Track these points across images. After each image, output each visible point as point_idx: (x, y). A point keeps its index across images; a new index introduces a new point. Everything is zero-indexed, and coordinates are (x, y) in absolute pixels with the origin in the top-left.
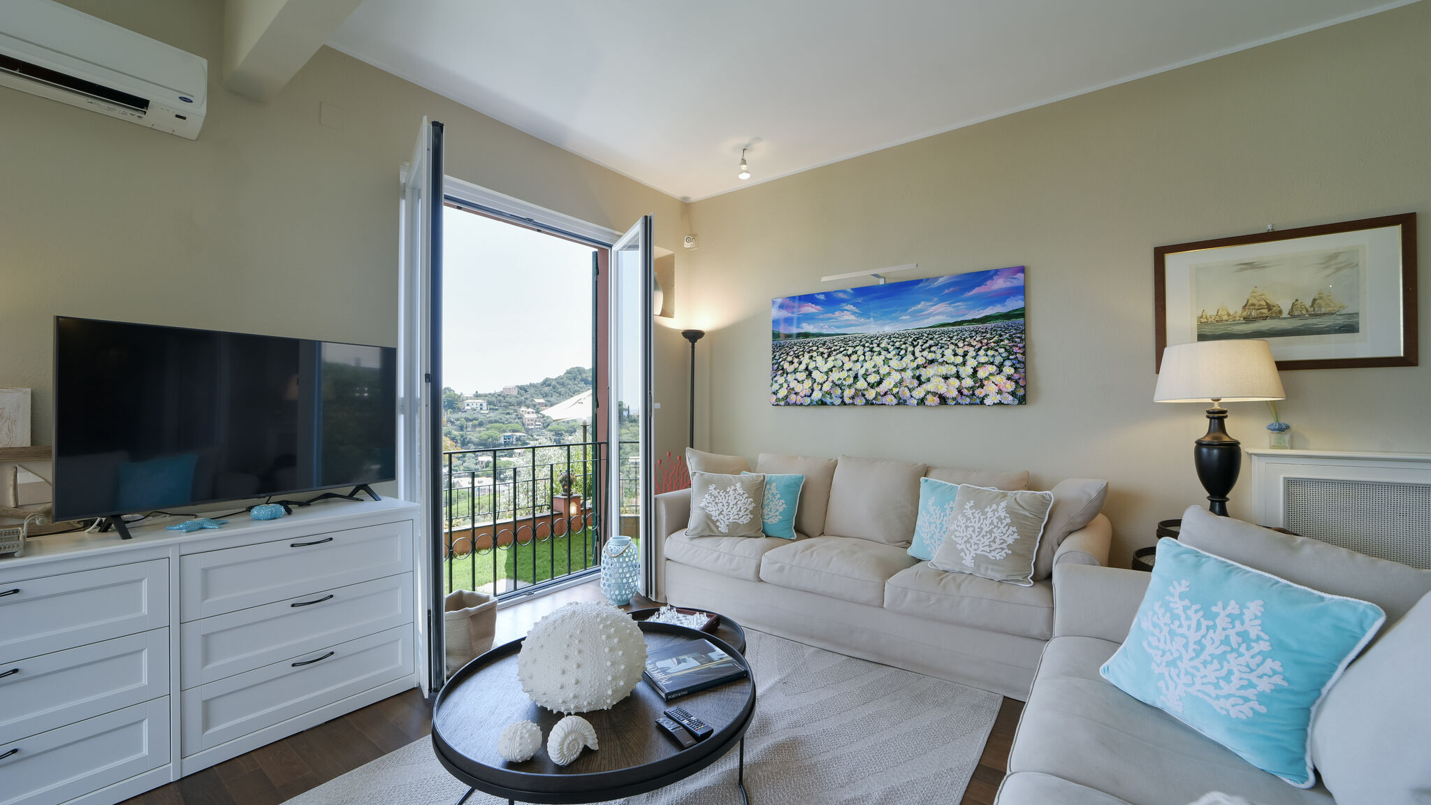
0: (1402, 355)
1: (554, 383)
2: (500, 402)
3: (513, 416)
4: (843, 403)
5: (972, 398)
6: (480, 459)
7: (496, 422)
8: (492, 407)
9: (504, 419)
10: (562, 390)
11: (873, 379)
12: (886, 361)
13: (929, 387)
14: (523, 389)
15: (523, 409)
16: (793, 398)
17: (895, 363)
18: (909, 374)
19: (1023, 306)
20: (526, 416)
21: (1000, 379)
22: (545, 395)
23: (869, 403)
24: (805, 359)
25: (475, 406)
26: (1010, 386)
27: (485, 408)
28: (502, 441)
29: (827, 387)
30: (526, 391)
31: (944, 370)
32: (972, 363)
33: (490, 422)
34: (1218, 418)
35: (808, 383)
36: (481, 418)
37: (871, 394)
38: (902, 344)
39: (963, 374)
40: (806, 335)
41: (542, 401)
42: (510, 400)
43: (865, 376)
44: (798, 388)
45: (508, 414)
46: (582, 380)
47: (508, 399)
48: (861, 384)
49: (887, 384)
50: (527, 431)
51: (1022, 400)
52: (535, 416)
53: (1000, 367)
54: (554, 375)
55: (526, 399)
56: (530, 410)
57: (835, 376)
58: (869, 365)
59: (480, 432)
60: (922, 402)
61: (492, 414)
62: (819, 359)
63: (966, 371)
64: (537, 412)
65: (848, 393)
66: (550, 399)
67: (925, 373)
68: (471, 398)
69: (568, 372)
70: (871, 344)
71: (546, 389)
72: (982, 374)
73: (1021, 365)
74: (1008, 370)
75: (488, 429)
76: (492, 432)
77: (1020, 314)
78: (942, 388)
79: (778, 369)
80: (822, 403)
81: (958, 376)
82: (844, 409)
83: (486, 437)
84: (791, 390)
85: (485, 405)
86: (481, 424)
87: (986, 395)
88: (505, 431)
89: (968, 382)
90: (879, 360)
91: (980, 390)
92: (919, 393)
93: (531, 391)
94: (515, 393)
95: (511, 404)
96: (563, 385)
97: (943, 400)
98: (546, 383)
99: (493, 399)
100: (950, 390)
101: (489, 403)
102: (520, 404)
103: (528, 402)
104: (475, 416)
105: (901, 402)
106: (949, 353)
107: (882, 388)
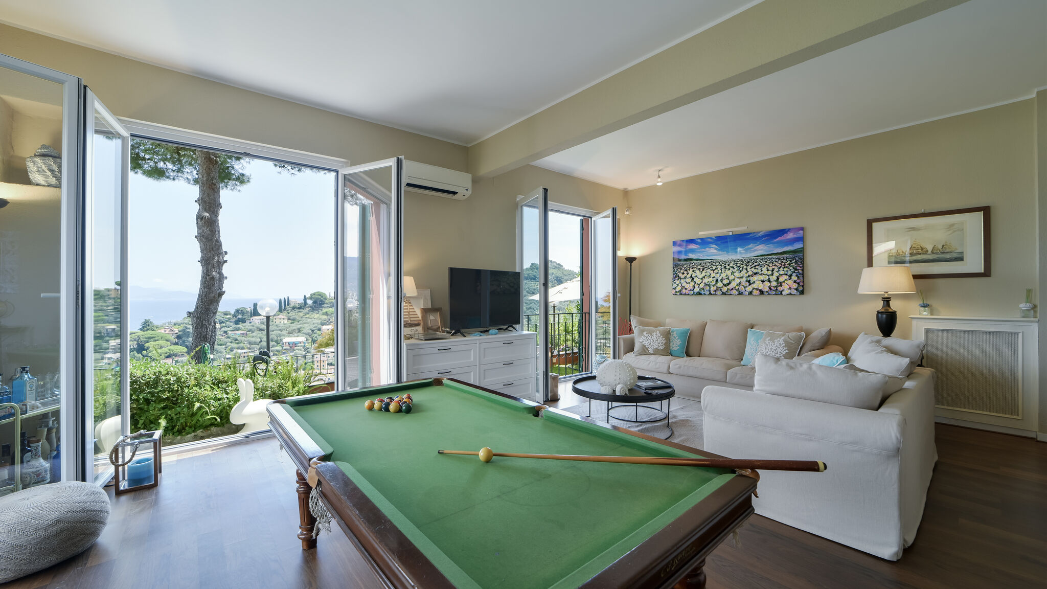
0: (983, 272)
4: (710, 294)
5: (776, 291)
11: (726, 282)
12: (733, 273)
13: (754, 286)
16: (684, 291)
17: (737, 274)
18: (744, 279)
19: (802, 247)
21: (789, 282)
23: (723, 294)
24: (691, 272)
26: (795, 286)
29: (702, 286)
31: (762, 278)
32: (776, 274)
34: (887, 301)
35: (692, 284)
37: (725, 289)
38: (741, 265)
39: (771, 280)
40: (691, 260)
43: (722, 280)
44: (687, 286)
48: (720, 284)
49: (733, 285)
51: (802, 293)
53: (790, 276)
57: (706, 280)
58: (723, 275)
60: (751, 293)
62: (698, 272)
63: (774, 278)
65: (713, 289)
67: (752, 279)
70: (725, 265)
72: (781, 280)
73: (802, 275)
74: (794, 278)
77: (801, 251)
78: (761, 286)
79: (676, 277)
80: (699, 294)
81: (769, 281)
82: (711, 296)
84: (683, 287)
87: (783, 290)
89: (774, 284)
90: (729, 273)
91: (780, 287)
92: (749, 289)
97: (762, 292)
100: (765, 287)
105: (740, 293)
106: (764, 269)
107: (730, 287)
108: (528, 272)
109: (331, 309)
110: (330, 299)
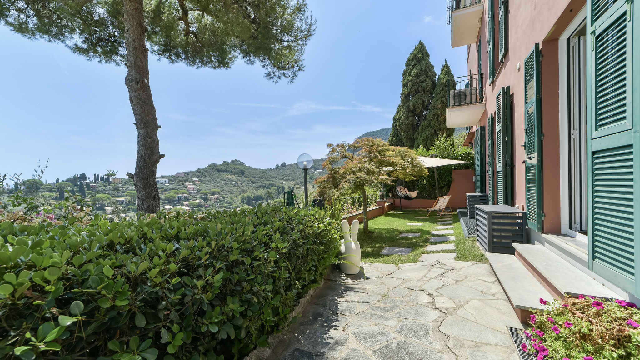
1: (202, 171)
2: (175, 179)
3: (182, 186)
6: (166, 207)
7: (173, 189)
8: (171, 182)
9: (177, 188)
10: (206, 174)
14: (187, 174)
15: (187, 183)
20: (189, 186)
22: (198, 177)
25: (162, 182)
27: (167, 182)
28: (177, 198)
30: (188, 175)
33: (171, 189)
36: (166, 187)
41: (197, 179)
42: (180, 179)
45: (180, 185)
46: (216, 170)
47: (179, 178)
50: (190, 194)
52: (193, 186)
54: (202, 167)
55: (189, 178)
56: (191, 183)
59: (165, 194)
61: (171, 186)
64: (195, 185)
66: (200, 178)
68: (160, 178)
69: (209, 166)
71: (198, 174)
75: (169, 193)
76: (172, 194)
83: (169, 196)
85: (167, 181)
86: (166, 190)
88: (178, 194)
93: (191, 174)
94: (182, 175)
95: (180, 181)
96: (207, 172)
98: (198, 171)
99: (172, 178)
101: (170, 180)
102: (185, 181)
103: (189, 180)
104: (163, 186)
108: (221, 167)
109: (47, 193)
110: (47, 185)
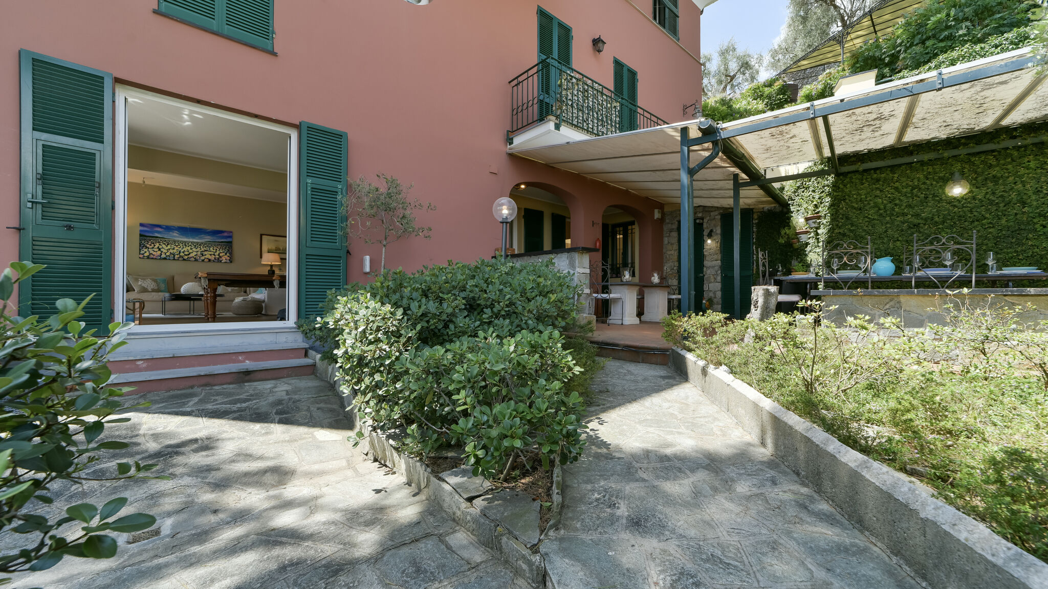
4: (174, 259)
5: (219, 260)
11: (186, 253)
12: (191, 249)
13: (205, 257)
17: (194, 249)
18: (199, 253)
19: (231, 240)
21: (226, 256)
23: (184, 260)
24: (157, 245)
26: (229, 258)
29: (168, 254)
31: (210, 253)
32: (218, 252)
34: (271, 266)
35: (160, 252)
38: (196, 245)
40: (157, 237)
43: (183, 252)
44: (155, 253)
48: (182, 254)
49: (191, 255)
51: (231, 262)
53: (226, 253)
57: (170, 251)
58: (185, 249)
60: (203, 261)
62: (164, 246)
63: (217, 253)
65: (176, 256)
67: (204, 253)
70: (185, 244)
72: (221, 255)
73: (232, 253)
74: (228, 254)
77: (231, 242)
78: (209, 257)
79: (144, 246)
80: (166, 258)
81: (214, 255)
82: (175, 261)
84: (151, 254)
87: (223, 260)
89: (218, 256)
90: (189, 248)
91: (221, 258)
92: (203, 258)
97: (210, 260)
100: (212, 258)
105: (196, 260)
106: (211, 249)
107: (190, 256)
